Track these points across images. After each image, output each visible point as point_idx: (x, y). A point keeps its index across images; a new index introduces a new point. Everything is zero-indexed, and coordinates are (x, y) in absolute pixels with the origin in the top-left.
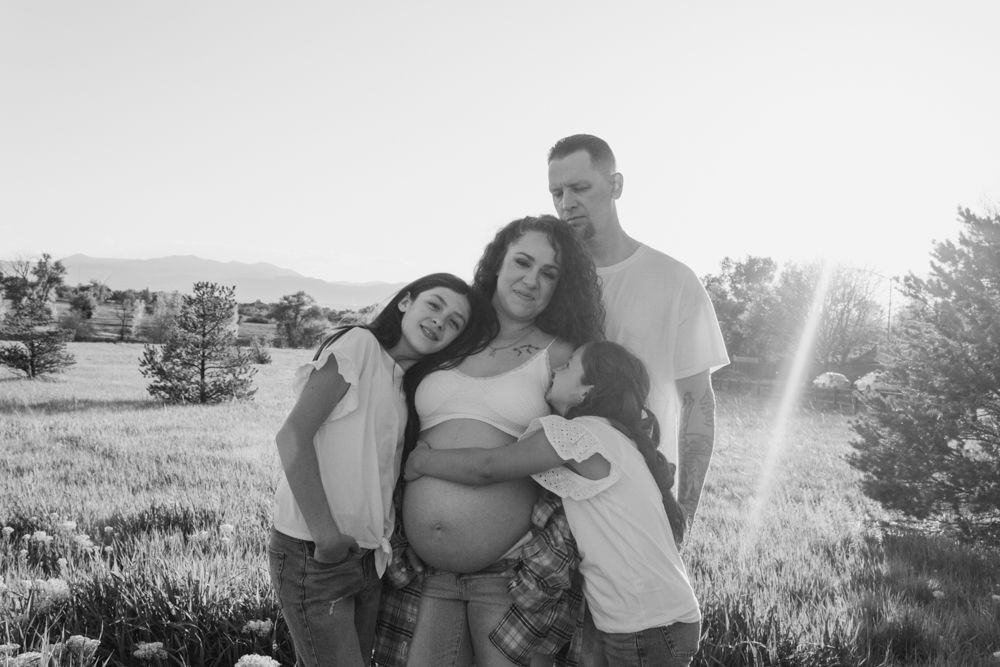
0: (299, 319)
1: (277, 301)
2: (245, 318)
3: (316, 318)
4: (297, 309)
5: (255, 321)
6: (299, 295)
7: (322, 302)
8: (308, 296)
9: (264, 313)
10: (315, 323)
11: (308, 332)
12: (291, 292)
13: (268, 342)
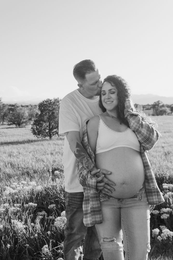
0: (159, 108)
1: (153, 104)
2: (145, 109)
3: (164, 107)
4: (158, 105)
5: (147, 109)
6: (158, 102)
7: (165, 102)
8: (161, 102)
9: (150, 107)
10: (163, 108)
11: (161, 111)
12: (156, 101)
13: (151, 115)
